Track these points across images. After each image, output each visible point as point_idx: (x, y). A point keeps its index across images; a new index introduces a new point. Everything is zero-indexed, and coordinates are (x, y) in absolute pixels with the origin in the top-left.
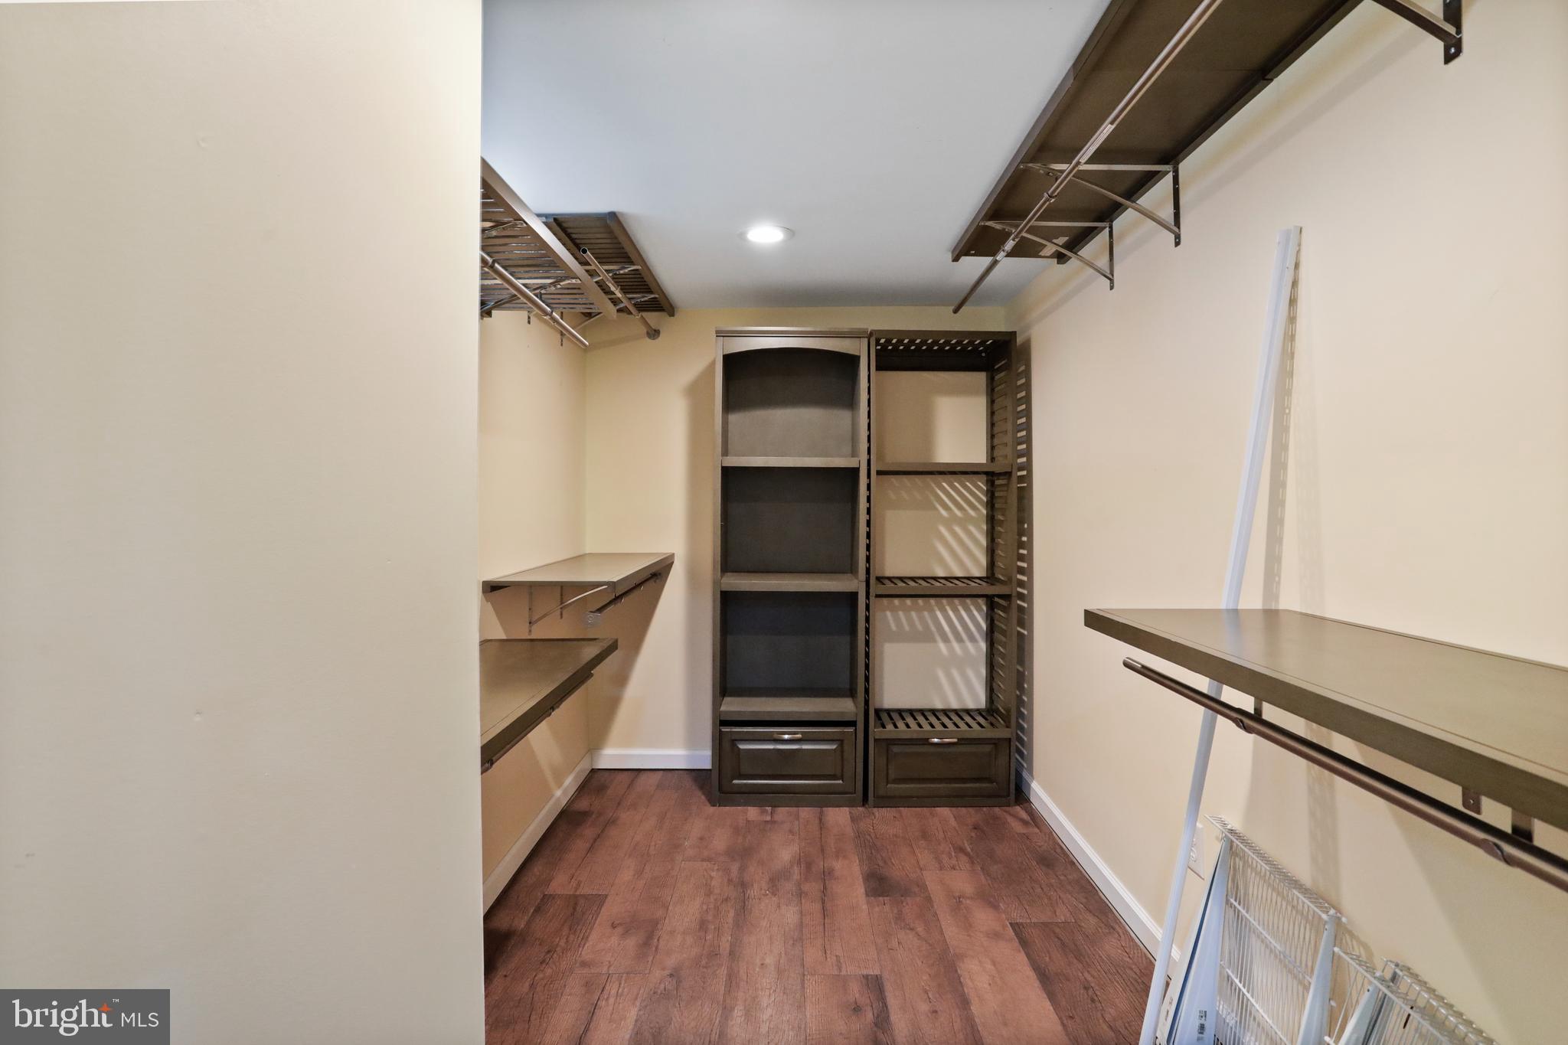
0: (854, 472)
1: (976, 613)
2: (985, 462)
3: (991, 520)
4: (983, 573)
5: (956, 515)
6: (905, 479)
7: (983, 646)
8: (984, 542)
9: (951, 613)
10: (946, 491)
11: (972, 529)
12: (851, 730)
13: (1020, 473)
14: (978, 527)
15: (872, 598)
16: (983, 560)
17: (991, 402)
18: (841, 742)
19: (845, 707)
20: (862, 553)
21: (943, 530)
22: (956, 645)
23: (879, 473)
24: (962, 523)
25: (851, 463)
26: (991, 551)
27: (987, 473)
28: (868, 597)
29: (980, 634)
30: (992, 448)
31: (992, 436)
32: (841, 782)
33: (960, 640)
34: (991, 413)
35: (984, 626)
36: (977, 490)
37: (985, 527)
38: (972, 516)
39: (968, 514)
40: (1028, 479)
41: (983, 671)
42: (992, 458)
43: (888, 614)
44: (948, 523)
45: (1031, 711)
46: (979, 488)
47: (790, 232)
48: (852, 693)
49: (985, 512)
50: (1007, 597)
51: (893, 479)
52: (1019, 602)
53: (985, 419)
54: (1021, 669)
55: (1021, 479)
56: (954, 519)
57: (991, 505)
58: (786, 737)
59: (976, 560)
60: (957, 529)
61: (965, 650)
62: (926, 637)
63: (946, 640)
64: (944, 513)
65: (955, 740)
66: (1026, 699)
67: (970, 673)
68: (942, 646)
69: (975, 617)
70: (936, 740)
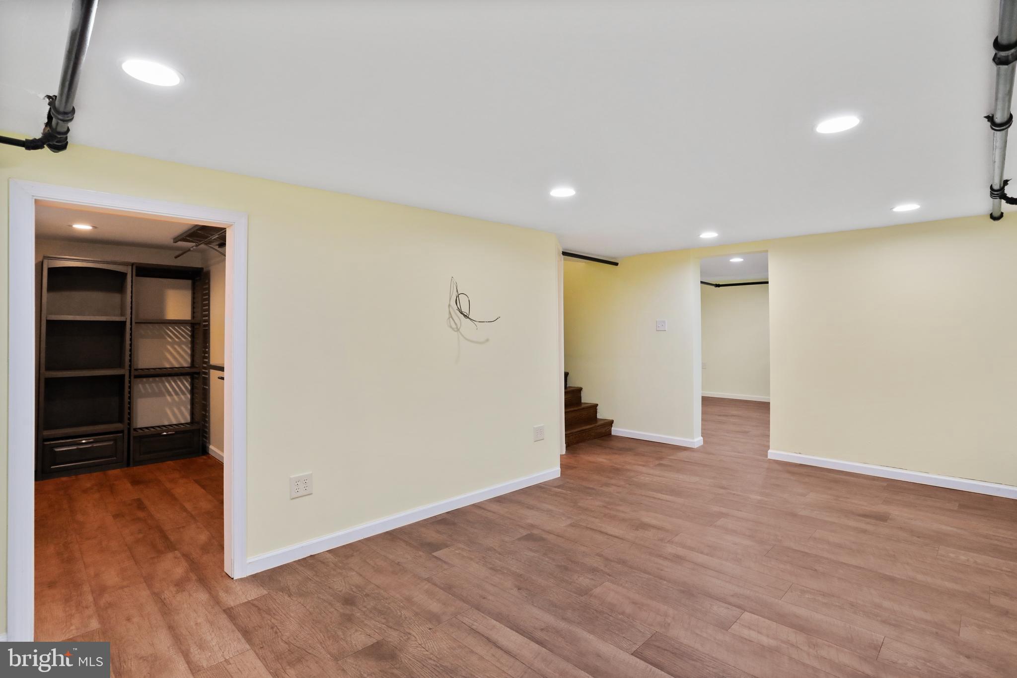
0: (123, 323)
1: (185, 382)
2: (190, 319)
3: (193, 343)
4: (189, 365)
5: (176, 341)
6: (150, 326)
7: (189, 396)
8: (189, 351)
9: (173, 384)
10: (171, 331)
11: (184, 347)
12: (121, 434)
13: (204, 324)
14: (187, 346)
15: (132, 377)
16: (189, 360)
17: (194, 294)
18: (115, 440)
19: (118, 426)
20: (127, 358)
21: (169, 347)
22: (176, 397)
23: (136, 323)
24: (179, 345)
25: (122, 319)
26: (193, 356)
27: (191, 323)
28: (130, 377)
29: (188, 391)
30: (193, 313)
31: (193, 308)
32: (115, 458)
33: (177, 394)
34: (194, 298)
35: (189, 388)
36: (188, 330)
37: (190, 346)
38: (183, 341)
39: (182, 340)
40: (208, 325)
41: (189, 407)
42: (193, 317)
43: (140, 386)
44: (172, 345)
45: (209, 430)
46: (187, 329)
47: (94, 227)
48: (121, 420)
49: (190, 339)
50: (198, 373)
51: (143, 325)
52: (203, 375)
53: (190, 300)
54: (205, 403)
55: (205, 326)
56: (175, 342)
57: (193, 336)
58: (84, 441)
59: (185, 360)
60: (176, 347)
61: (180, 399)
62: (161, 394)
63: (170, 395)
64: (169, 340)
65: (174, 433)
66: (207, 425)
67: (183, 409)
68: (169, 398)
69: (185, 384)
70: (165, 433)
